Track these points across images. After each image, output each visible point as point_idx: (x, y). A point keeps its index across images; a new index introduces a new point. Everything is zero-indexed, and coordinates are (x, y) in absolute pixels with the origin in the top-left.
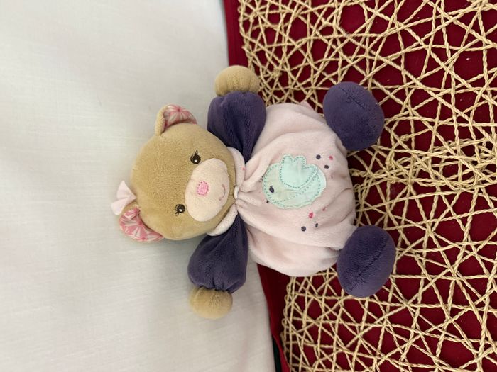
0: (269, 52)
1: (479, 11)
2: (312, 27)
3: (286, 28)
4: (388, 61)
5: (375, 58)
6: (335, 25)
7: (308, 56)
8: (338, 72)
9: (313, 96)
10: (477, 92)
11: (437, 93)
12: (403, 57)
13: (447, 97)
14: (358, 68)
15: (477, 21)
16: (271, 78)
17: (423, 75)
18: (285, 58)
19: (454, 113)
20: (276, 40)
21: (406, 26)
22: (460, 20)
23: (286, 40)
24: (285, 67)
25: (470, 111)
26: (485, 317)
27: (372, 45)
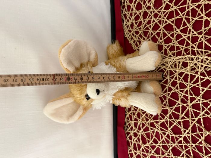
0: (128, 15)
1: (203, 4)
2: (144, 6)
3: (134, 6)
4: (169, 22)
5: (165, 20)
6: (152, 6)
7: (141, 17)
8: (151, 24)
10: (199, 37)
11: (185, 36)
12: (175, 20)
13: (188, 38)
14: (158, 24)
15: (202, 8)
16: (128, 25)
18: (133, 17)
19: (190, 44)
20: (131, 10)
24: (133, 21)
25: (196, 44)
27: (164, 14)
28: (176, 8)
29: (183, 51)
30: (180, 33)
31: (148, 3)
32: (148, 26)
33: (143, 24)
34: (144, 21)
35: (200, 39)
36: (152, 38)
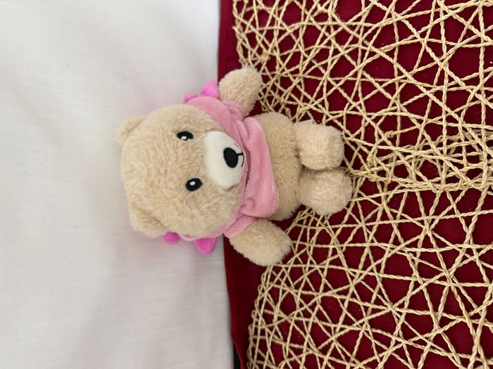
0: (260, 35)
1: (481, 6)
2: (306, 12)
3: (279, 12)
4: (381, 52)
5: (368, 49)
6: (331, 12)
7: (300, 42)
8: (329, 60)
9: (300, 84)
10: (470, 91)
11: (428, 89)
12: (397, 50)
13: (438, 94)
14: (349, 58)
15: (477, 16)
16: (259, 61)
17: (416, 70)
18: (276, 41)
19: (444, 111)
20: (269, 22)
21: (403, 17)
22: (460, 14)
23: (279, 24)
24: (275, 52)
25: (462, 111)
26: (479, 331)
27: (366, 35)
28: (400, 17)
29: (422, 131)
30: (413, 81)
31: (319, 6)
32: (317, 65)
33: (305, 59)
34: (308, 52)
35: (474, 97)
36: (329, 98)
